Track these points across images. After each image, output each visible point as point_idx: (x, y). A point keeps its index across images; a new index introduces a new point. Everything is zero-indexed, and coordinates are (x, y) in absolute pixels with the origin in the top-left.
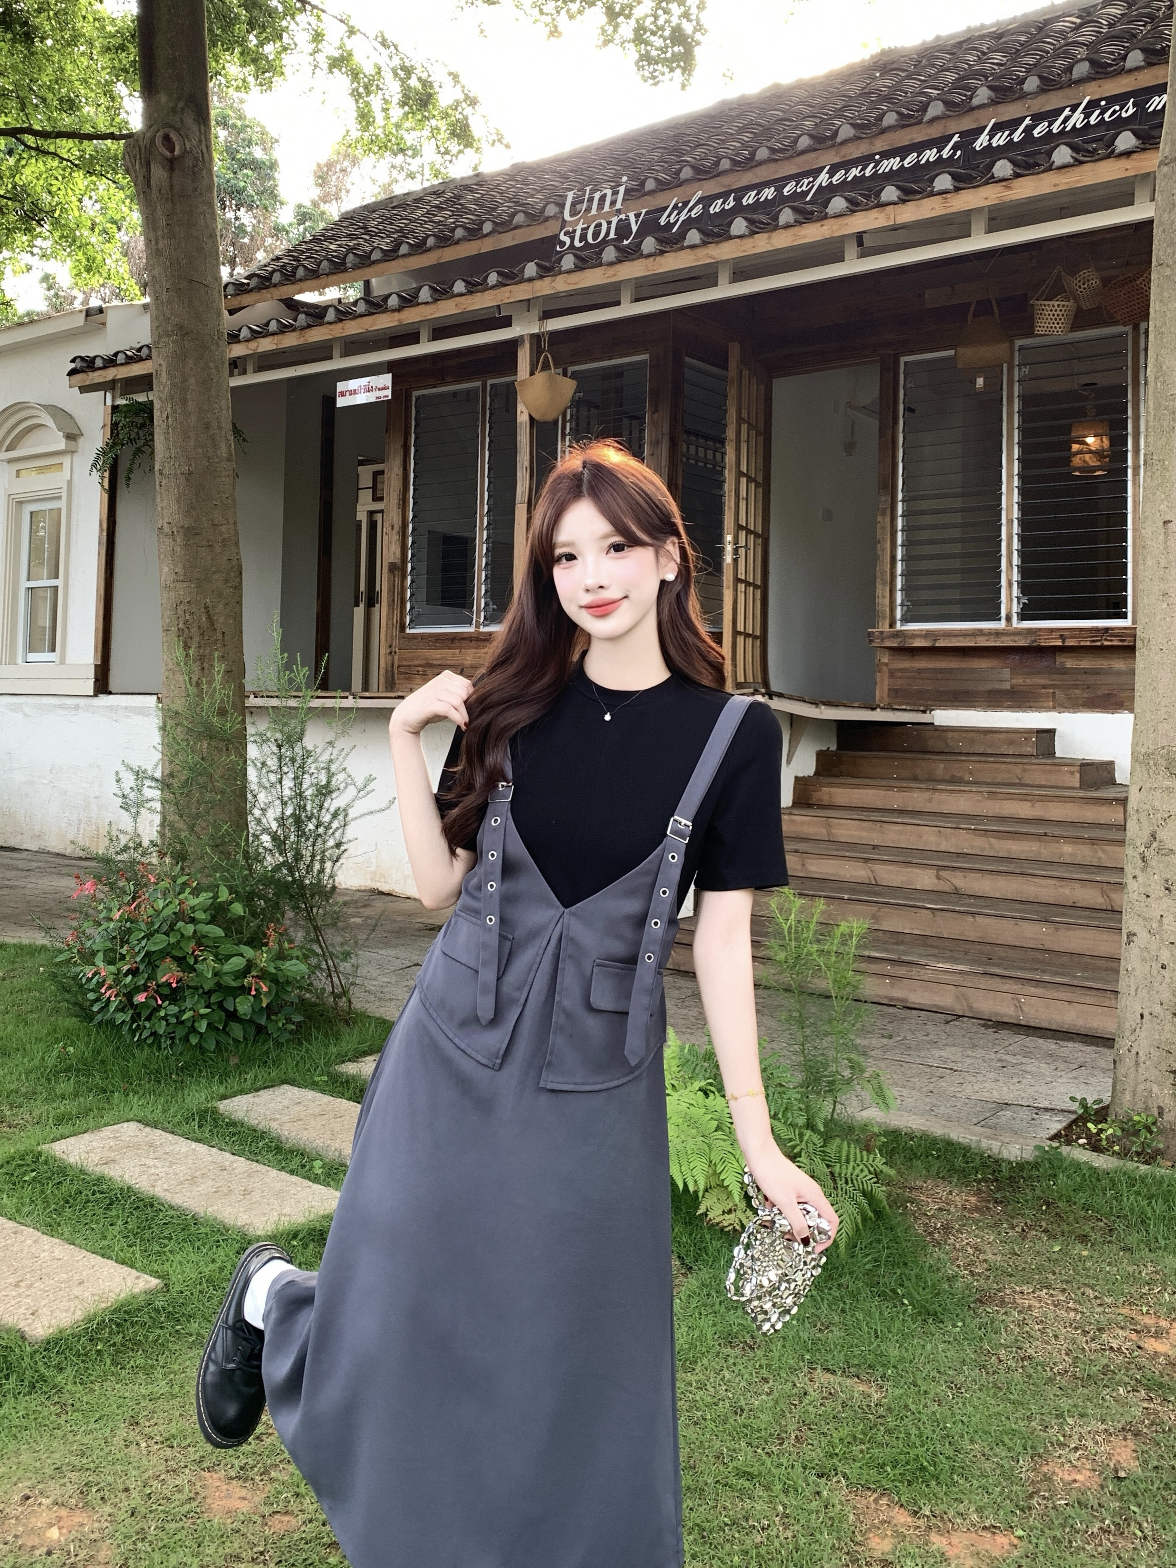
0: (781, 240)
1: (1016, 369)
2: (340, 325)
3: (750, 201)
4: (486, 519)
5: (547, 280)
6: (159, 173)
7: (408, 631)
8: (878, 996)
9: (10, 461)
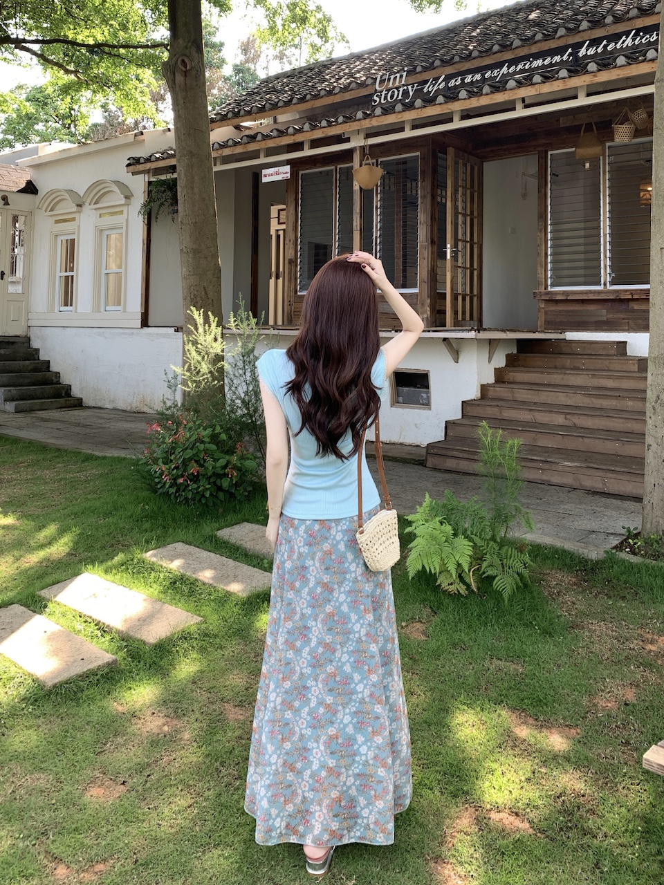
0: (484, 101)
1: (607, 158)
2: (264, 142)
3: (469, 81)
4: (337, 236)
5: (368, 120)
6: (179, 78)
7: (299, 294)
8: (537, 479)
9: (95, 209)
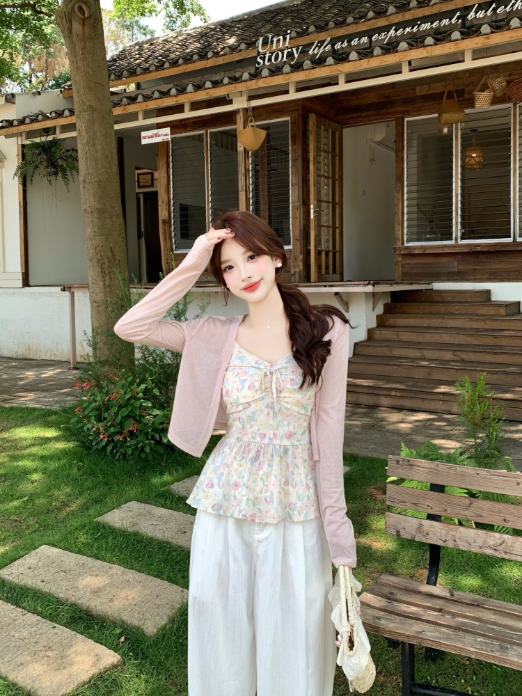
2: (145, 103)
3: (355, 43)
5: (254, 81)
7: (174, 252)
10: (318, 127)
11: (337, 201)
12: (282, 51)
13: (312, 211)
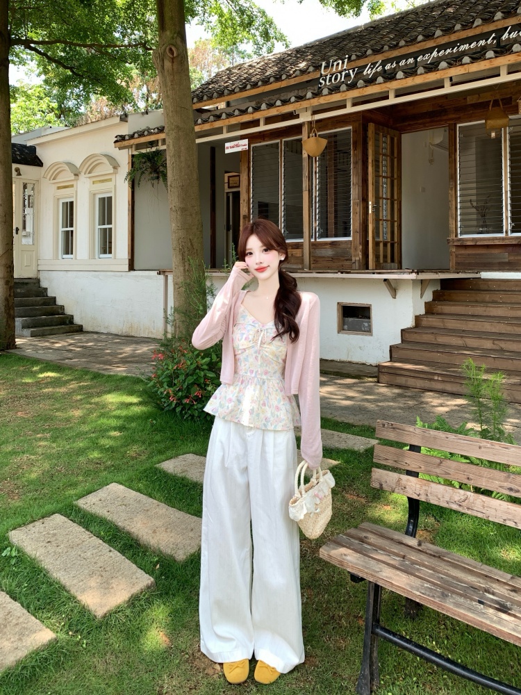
0: (418, 80)
1: (508, 129)
2: (227, 120)
3: (403, 64)
4: (283, 196)
5: (316, 99)
6: (167, 64)
10: (377, 134)
11: (396, 198)
12: (341, 72)
13: (370, 207)
